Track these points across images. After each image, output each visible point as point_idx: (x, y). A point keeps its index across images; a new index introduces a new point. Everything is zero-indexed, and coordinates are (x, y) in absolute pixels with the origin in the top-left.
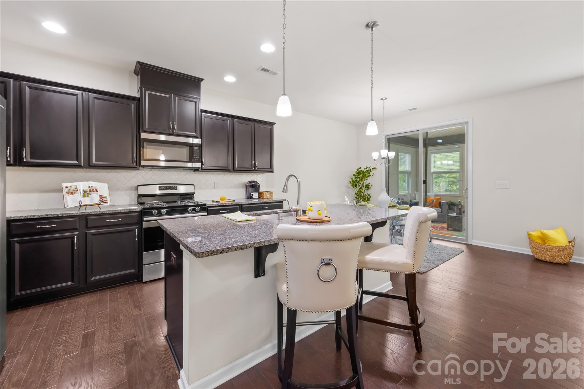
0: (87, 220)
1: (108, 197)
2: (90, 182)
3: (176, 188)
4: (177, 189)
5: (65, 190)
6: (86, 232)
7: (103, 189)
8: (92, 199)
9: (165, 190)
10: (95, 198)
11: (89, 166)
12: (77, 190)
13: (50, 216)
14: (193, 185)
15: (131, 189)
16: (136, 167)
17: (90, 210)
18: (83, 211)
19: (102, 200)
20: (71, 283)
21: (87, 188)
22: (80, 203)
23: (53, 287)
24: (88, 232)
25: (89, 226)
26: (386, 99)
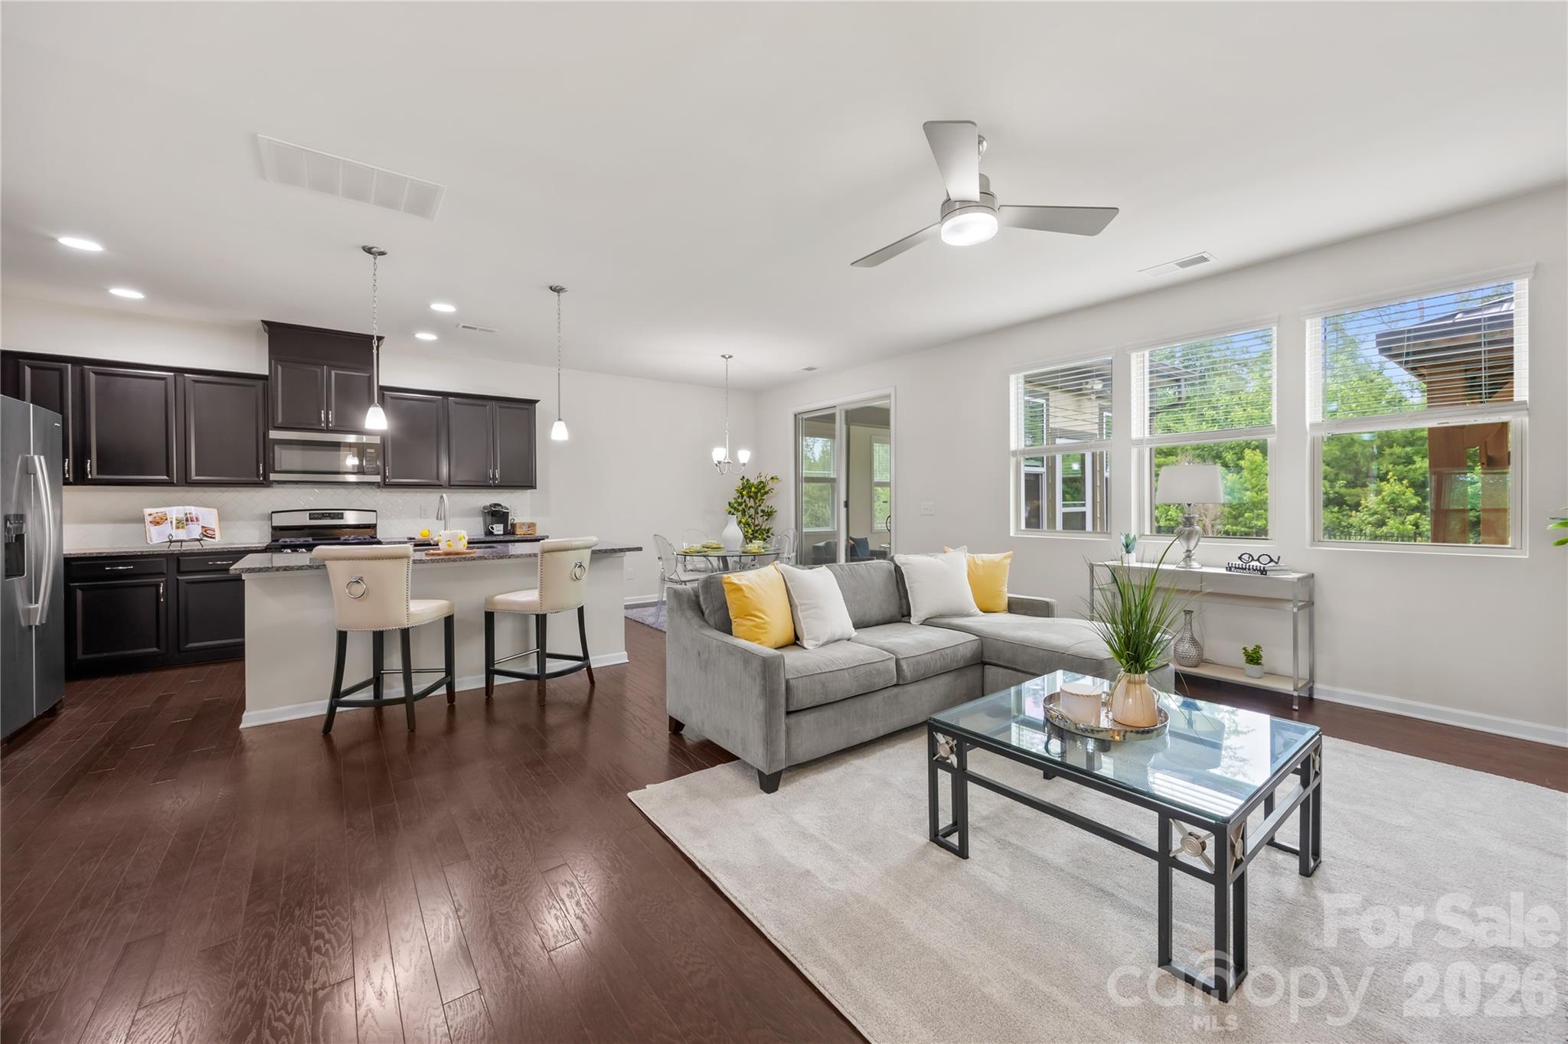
0: (178, 561)
1: (216, 530)
2: (187, 507)
3: (340, 516)
4: (342, 518)
5: (148, 519)
6: (178, 579)
7: (209, 517)
8: (189, 532)
9: (320, 519)
10: (195, 531)
11: (186, 482)
12: (166, 519)
13: (124, 554)
14: (375, 511)
15: (262, 517)
16: (263, 484)
17: (186, 547)
18: (175, 548)
19: (206, 533)
20: (155, 649)
21: (182, 516)
22: (171, 537)
23: (130, 652)
24: (179, 578)
25: (181, 570)
26: (730, 357)
